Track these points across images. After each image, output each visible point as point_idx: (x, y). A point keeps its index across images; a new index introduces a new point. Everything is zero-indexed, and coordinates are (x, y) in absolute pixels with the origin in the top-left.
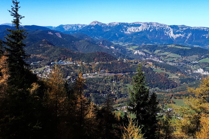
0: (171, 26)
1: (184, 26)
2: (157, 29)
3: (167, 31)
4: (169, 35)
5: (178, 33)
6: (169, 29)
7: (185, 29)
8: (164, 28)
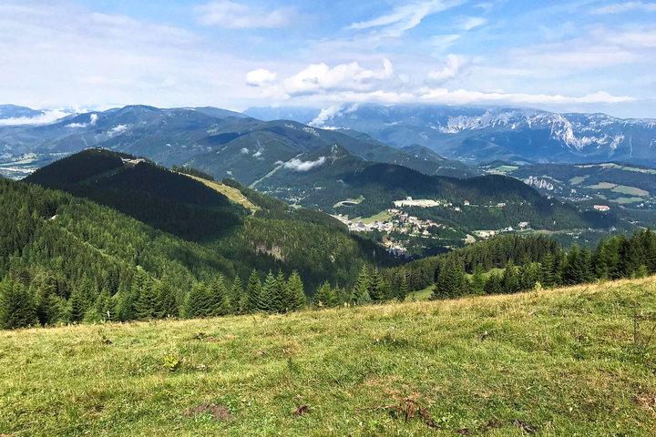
0: (565, 116)
1: (602, 116)
2: (530, 123)
3: (558, 128)
4: (564, 138)
5: (588, 134)
6: (563, 123)
7: (604, 123)
8: (549, 122)
